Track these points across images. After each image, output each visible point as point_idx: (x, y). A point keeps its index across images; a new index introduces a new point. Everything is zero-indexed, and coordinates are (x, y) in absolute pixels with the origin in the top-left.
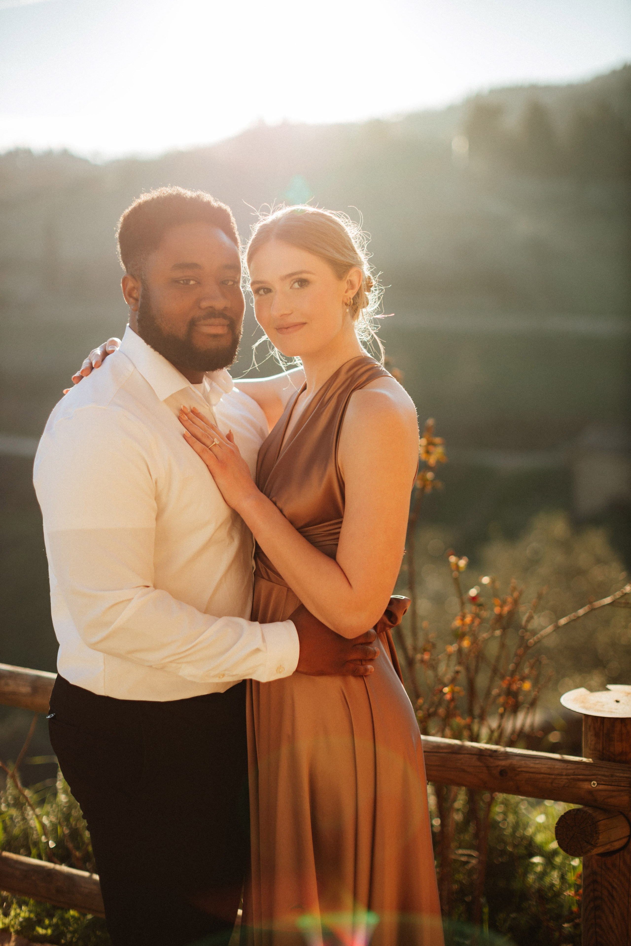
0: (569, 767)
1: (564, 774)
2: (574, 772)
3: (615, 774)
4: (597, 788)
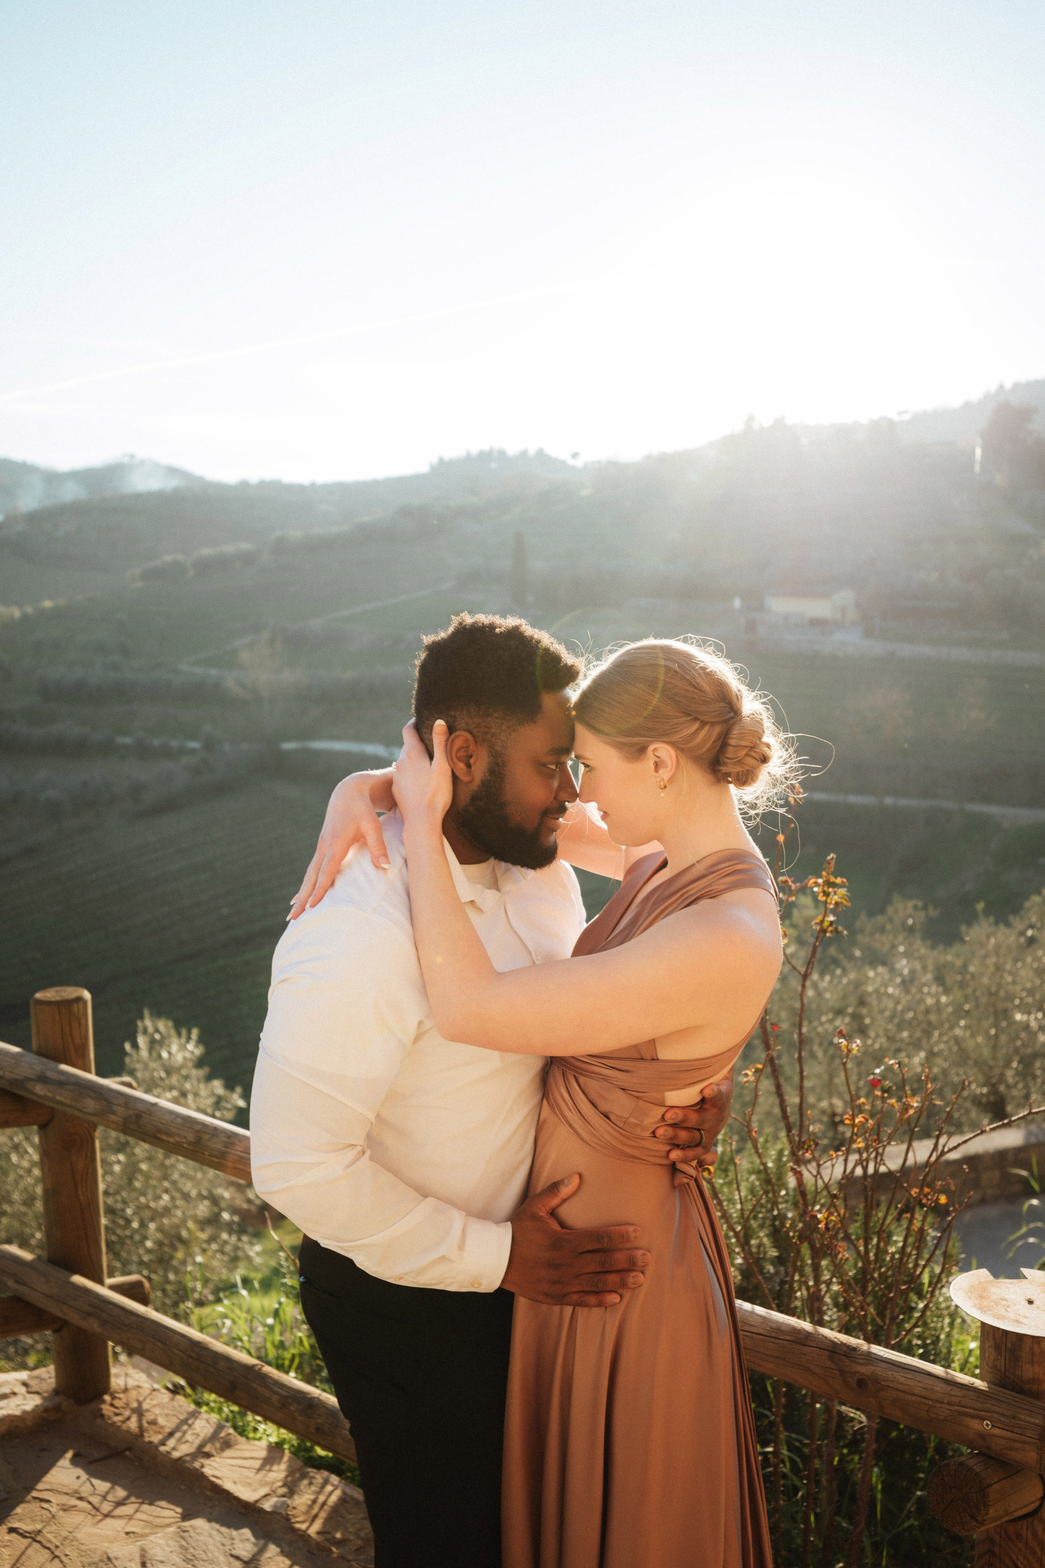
0: (953, 1393)
1: (946, 1401)
2: (960, 1402)
3: (1019, 1415)
4: (991, 1431)
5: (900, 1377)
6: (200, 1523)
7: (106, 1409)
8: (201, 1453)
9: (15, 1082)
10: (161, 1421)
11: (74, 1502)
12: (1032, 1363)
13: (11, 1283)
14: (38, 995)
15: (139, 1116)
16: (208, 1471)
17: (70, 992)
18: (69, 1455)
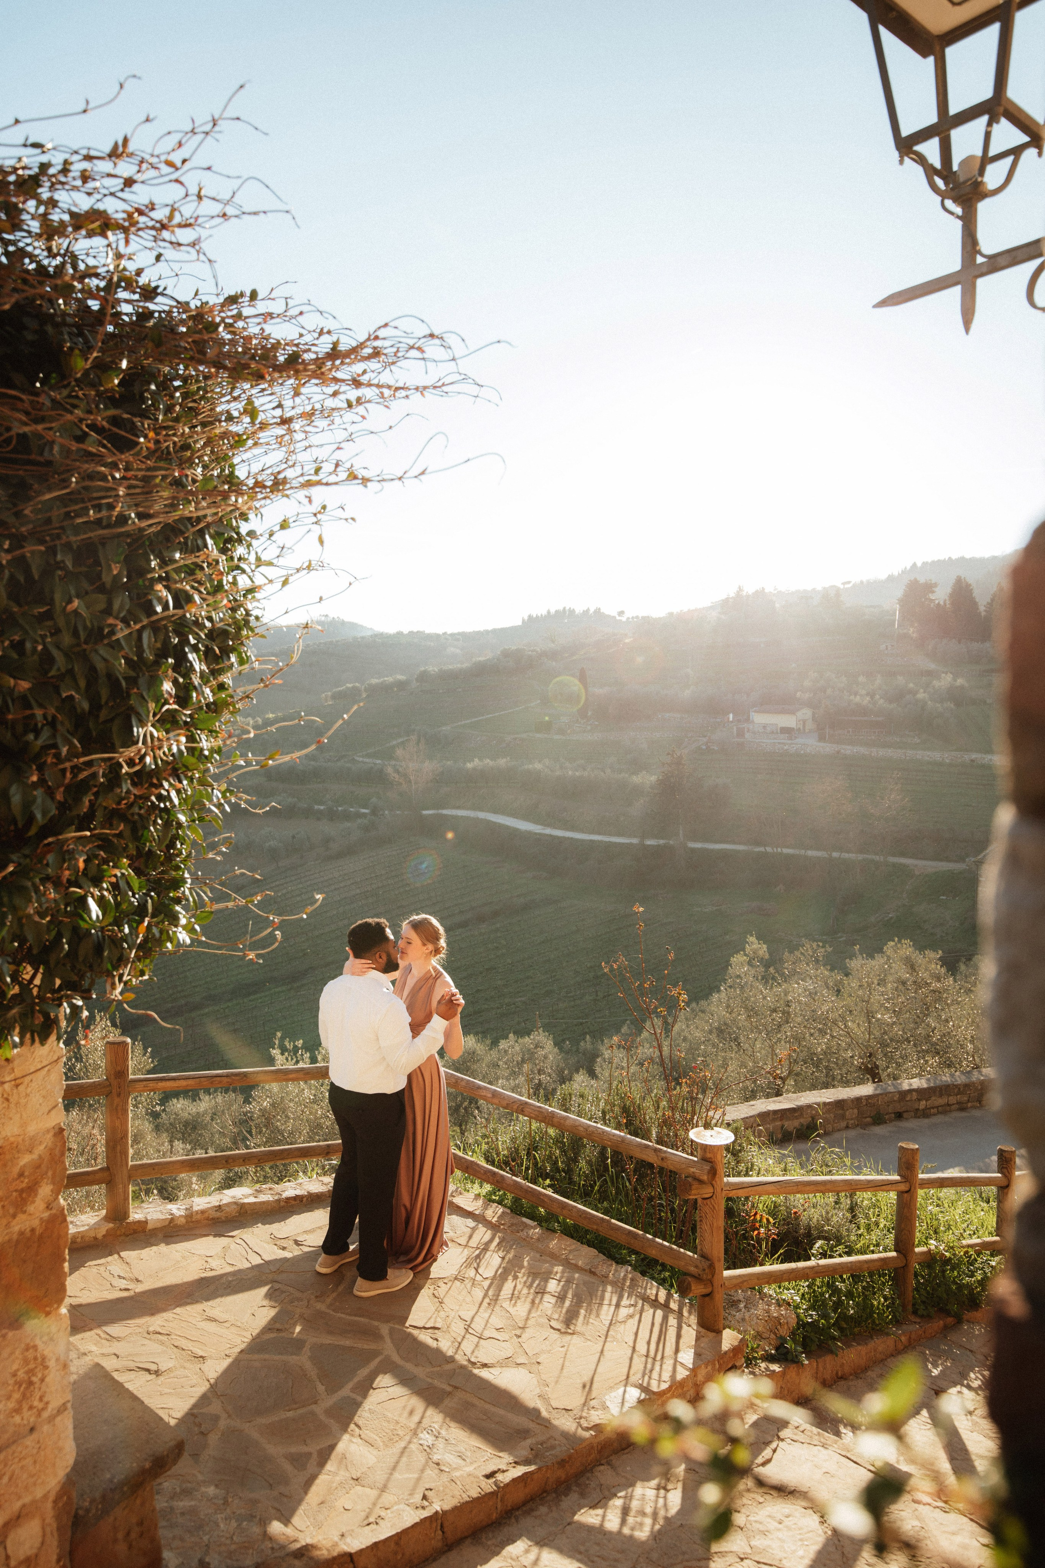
1: (686, 1164)
2: (689, 1164)
4: (697, 1172)
5: (676, 1158)
12: (709, 1153)
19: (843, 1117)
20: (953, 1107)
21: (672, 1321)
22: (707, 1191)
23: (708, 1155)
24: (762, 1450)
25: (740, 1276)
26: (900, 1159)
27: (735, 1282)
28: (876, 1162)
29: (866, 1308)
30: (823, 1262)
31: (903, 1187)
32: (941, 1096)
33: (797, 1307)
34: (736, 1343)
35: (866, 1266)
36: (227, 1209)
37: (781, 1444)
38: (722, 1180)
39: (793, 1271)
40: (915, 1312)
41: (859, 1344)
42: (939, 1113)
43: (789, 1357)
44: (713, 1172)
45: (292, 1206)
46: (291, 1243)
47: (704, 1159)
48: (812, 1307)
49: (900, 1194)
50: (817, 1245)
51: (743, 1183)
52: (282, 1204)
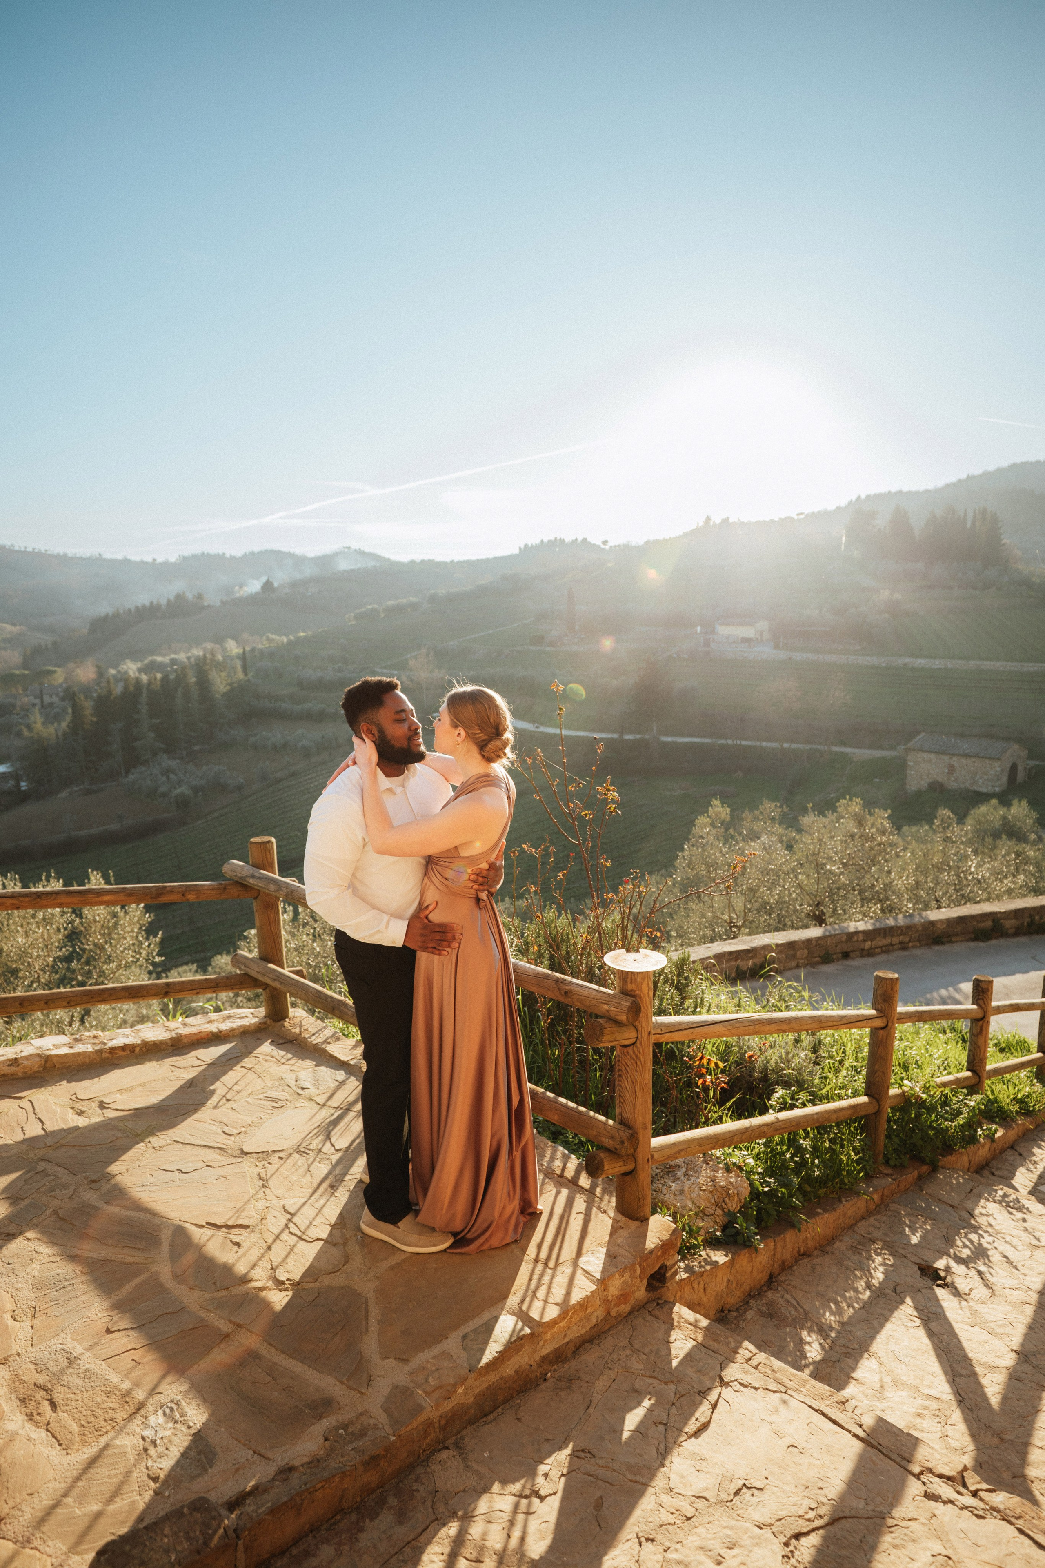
0: (598, 995)
1: (595, 998)
2: (600, 998)
3: (623, 1003)
4: (613, 1009)
5: (580, 990)
6: (323, 1068)
7: (286, 1024)
8: (326, 1042)
9: (241, 878)
10: (310, 1029)
11: (269, 1058)
12: (631, 983)
13: (243, 967)
14: (252, 840)
15: (292, 892)
16: (328, 1049)
17: (266, 839)
18: (269, 1041)
19: (794, 957)
20: (896, 947)
21: (580, 1204)
22: (628, 1036)
23: (630, 987)
24: (695, 1406)
25: (674, 1144)
26: (875, 990)
27: (669, 1152)
28: (839, 996)
29: (833, 1164)
30: (784, 1115)
31: (879, 1023)
32: (885, 937)
33: (751, 1172)
34: (666, 1237)
35: (834, 1116)
36: (25, 1063)
37: (727, 1393)
38: (648, 1020)
39: (746, 1130)
40: (887, 1162)
41: (825, 1211)
42: (883, 952)
43: (740, 1239)
44: (636, 1010)
45: (119, 1058)
46: (95, 1105)
47: (625, 993)
48: (769, 1172)
49: (874, 1032)
50: (776, 1095)
51: (680, 1024)
52: (105, 1055)
